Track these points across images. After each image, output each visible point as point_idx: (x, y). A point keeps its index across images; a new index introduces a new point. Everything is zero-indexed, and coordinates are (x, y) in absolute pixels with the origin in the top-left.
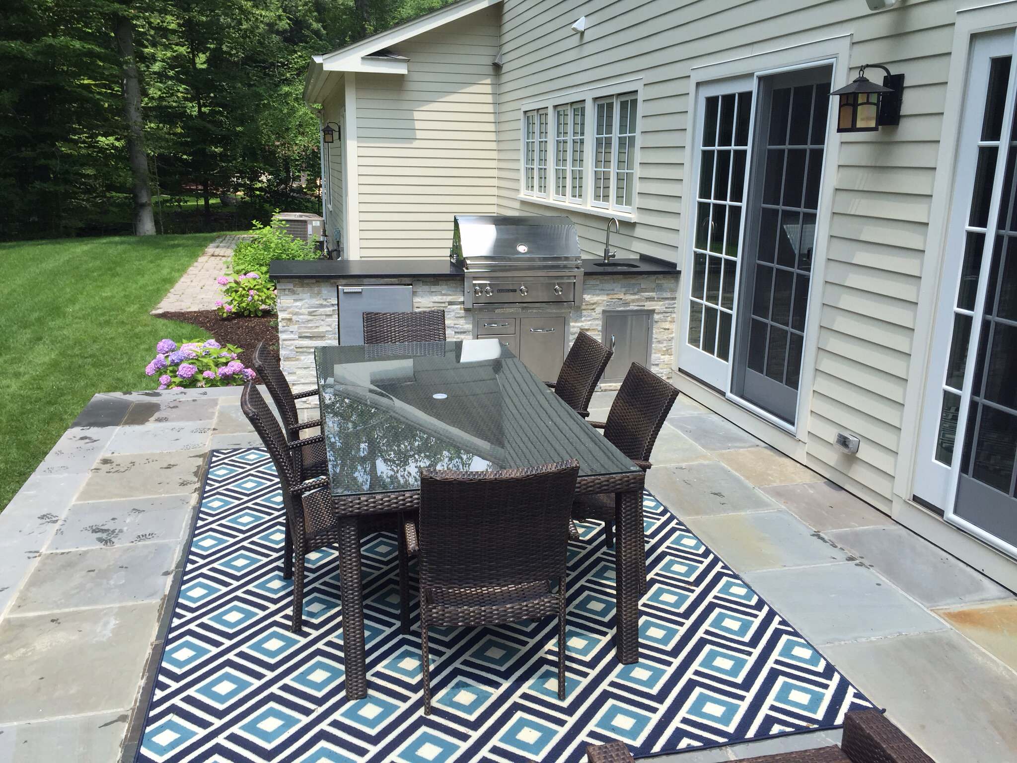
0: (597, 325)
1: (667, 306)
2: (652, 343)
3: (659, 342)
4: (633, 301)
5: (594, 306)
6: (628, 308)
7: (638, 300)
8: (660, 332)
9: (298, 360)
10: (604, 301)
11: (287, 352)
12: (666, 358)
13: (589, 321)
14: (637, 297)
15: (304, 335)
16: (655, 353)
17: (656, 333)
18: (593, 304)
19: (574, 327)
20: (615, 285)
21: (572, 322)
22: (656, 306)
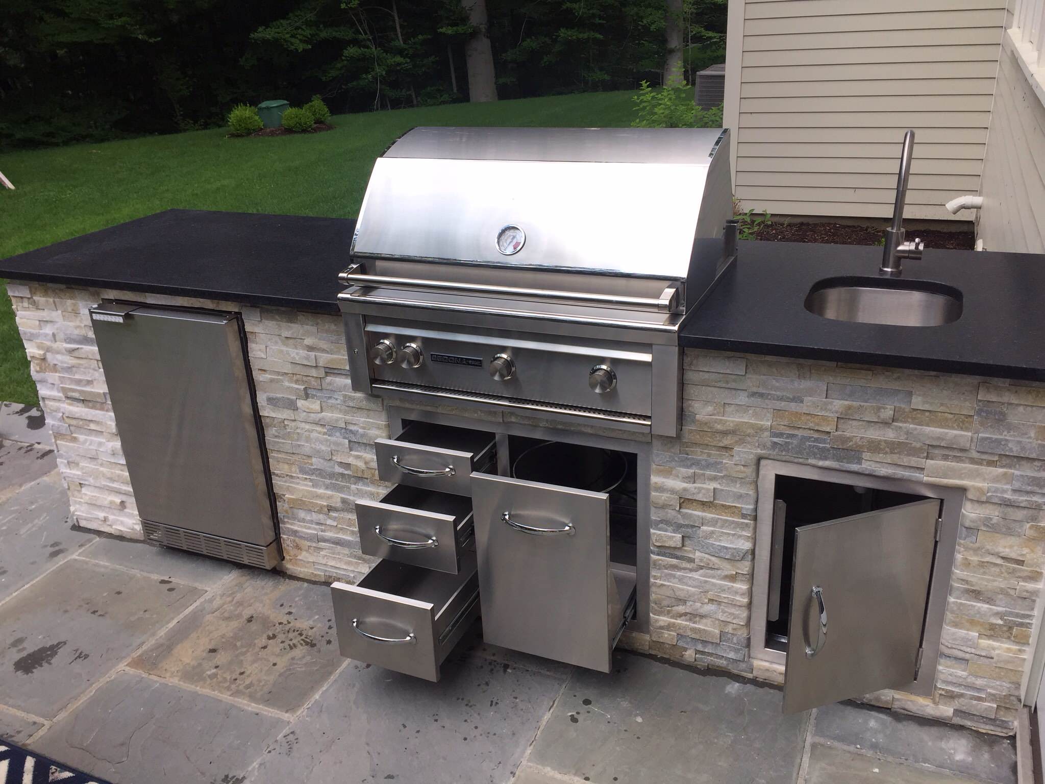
0: (740, 497)
1: (1017, 485)
2: (948, 589)
3: (976, 594)
4: (875, 447)
5: (726, 441)
6: (854, 467)
7: (894, 447)
8: (982, 564)
9: (75, 439)
10: (761, 429)
11: (56, 423)
12: (1002, 648)
13: (714, 479)
14: (890, 435)
15: (70, 394)
16: (956, 625)
17: (967, 564)
18: (725, 433)
19: (661, 489)
20: (806, 384)
21: (660, 473)
22: (971, 475)
